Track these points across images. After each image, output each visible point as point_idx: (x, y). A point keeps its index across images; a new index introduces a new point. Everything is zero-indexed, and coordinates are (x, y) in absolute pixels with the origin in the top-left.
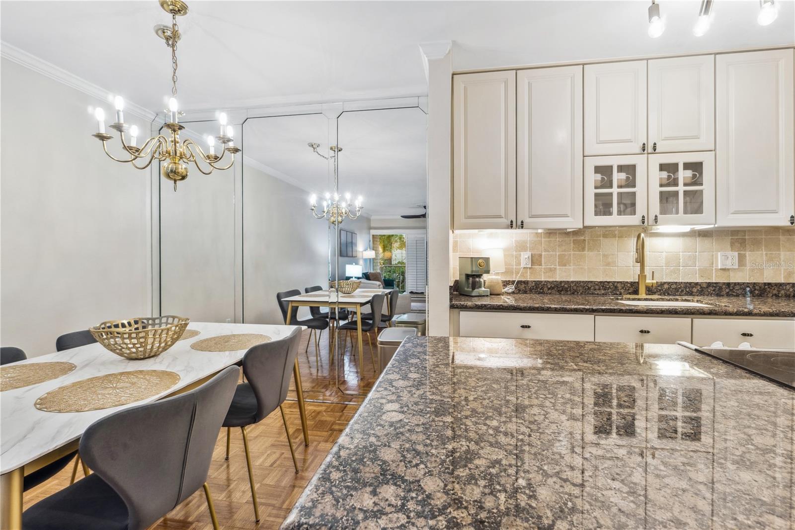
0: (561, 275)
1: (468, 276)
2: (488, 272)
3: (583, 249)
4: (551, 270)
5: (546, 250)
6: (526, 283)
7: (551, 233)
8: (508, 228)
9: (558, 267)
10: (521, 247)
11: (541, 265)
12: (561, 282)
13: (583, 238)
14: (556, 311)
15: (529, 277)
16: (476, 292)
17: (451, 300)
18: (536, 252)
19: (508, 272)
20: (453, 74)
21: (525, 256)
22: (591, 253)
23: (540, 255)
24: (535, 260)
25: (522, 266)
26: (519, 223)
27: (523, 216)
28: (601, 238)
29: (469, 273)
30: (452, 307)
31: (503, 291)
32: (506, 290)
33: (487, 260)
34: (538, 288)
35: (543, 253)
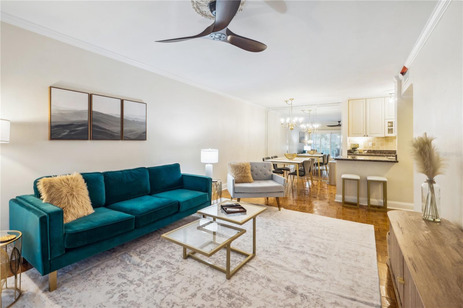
0: (381, 149)
1: (353, 148)
2: (358, 147)
3: (388, 142)
4: (378, 147)
5: (376, 142)
6: (371, 150)
7: (378, 138)
8: (363, 137)
9: (380, 146)
10: (369, 141)
11: (375, 146)
12: (381, 150)
13: (388, 139)
14: (374, 156)
15: (371, 149)
16: (355, 152)
17: (348, 153)
18: (373, 142)
19: (365, 147)
20: (349, 101)
21: (370, 144)
22: (390, 143)
23: (375, 143)
24: (373, 145)
25: (369, 146)
26: (367, 136)
27: (368, 134)
28: (394, 139)
29: (353, 147)
30: (348, 155)
31: (363, 152)
32: (364, 152)
33: (358, 145)
34: (374, 152)
35: (376, 143)
